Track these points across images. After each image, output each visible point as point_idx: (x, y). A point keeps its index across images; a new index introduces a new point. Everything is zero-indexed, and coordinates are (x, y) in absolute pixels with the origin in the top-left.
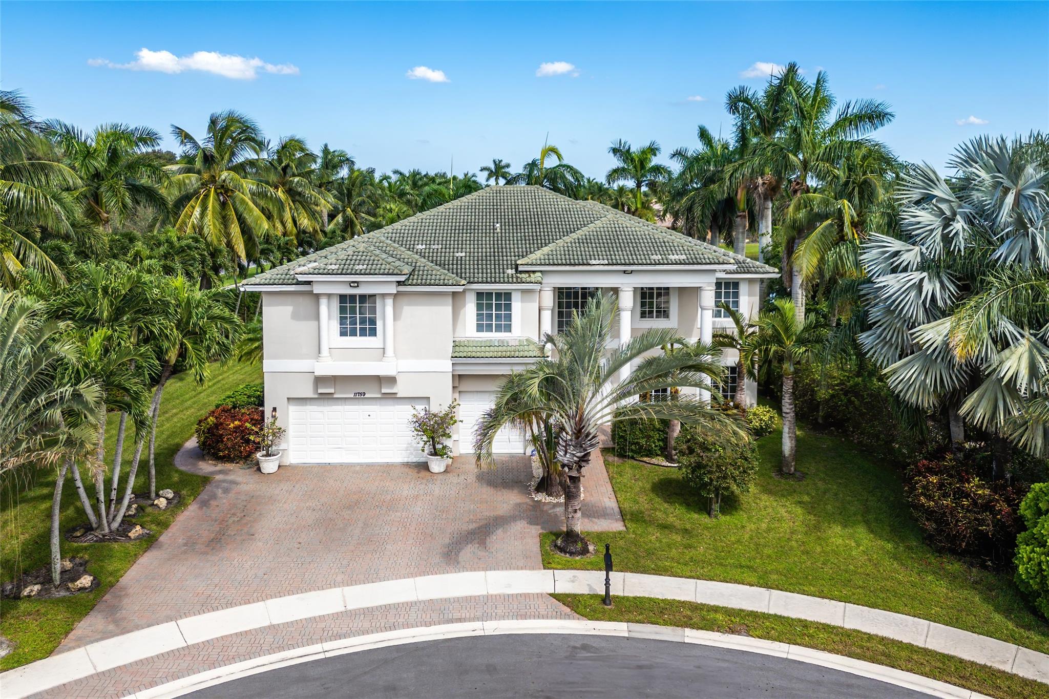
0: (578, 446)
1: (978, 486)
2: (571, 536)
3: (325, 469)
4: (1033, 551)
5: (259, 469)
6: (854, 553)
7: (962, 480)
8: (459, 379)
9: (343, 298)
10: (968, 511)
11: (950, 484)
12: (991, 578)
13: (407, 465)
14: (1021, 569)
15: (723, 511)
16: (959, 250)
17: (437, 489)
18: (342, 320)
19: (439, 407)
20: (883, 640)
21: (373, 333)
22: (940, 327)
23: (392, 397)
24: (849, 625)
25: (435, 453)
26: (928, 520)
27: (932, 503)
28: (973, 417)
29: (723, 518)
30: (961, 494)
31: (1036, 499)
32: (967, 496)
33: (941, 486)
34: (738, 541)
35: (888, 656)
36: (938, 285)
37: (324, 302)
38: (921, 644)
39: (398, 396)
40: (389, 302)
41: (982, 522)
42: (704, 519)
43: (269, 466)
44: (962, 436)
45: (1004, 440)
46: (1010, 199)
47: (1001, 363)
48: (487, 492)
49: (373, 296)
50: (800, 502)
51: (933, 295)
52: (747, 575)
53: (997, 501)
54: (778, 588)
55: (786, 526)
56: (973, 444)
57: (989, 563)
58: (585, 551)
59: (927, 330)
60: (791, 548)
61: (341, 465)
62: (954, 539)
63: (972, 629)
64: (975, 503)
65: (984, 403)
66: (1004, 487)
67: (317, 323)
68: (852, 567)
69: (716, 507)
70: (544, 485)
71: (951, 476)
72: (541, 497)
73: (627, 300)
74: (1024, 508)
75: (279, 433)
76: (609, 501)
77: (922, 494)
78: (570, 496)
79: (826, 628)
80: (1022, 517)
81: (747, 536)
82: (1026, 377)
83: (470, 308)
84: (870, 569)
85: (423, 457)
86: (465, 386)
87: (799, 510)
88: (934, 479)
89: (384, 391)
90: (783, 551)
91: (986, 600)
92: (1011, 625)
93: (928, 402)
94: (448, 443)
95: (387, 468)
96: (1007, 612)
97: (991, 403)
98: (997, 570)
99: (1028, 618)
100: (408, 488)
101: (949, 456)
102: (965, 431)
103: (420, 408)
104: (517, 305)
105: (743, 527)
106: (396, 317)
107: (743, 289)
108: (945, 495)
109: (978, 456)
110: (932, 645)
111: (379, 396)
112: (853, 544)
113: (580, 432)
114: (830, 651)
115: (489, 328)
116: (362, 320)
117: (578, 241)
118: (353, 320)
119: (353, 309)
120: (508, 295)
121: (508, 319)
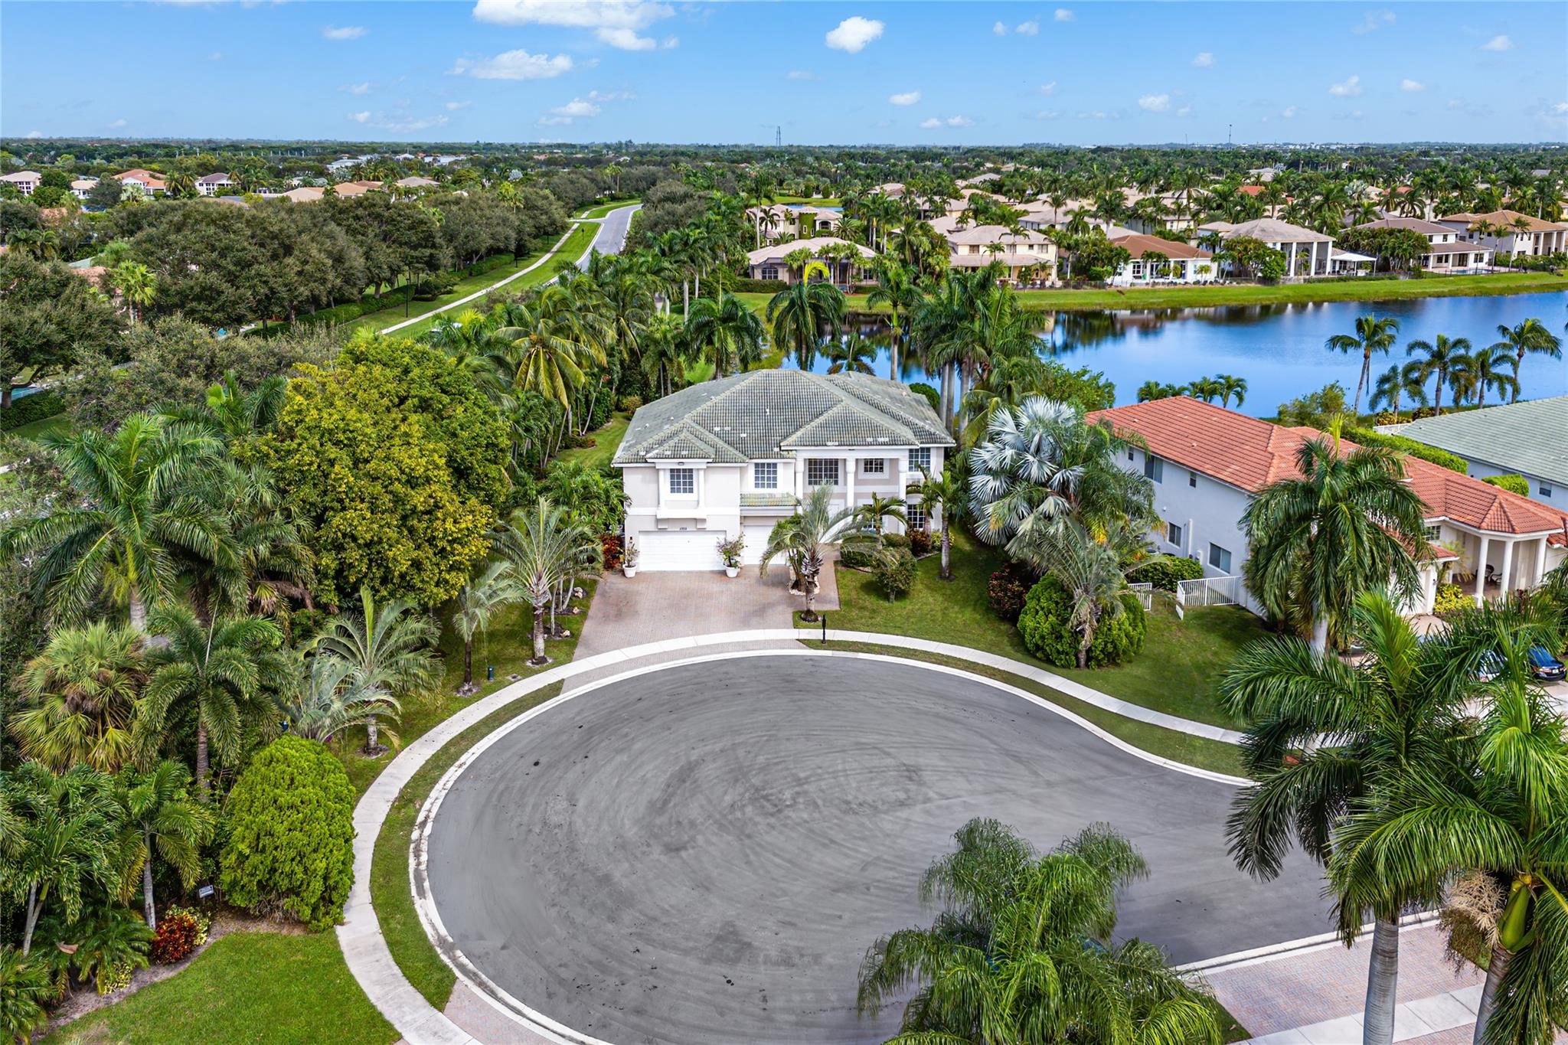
0: (813, 565)
2: (809, 612)
3: (663, 575)
5: (624, 574)
8: (744, 518)
9: (672, 470)
12: (1008, 628)
13: (712, 572)
14: (1019, 624)
15: (896, 599)
17: (733, 587)
18: (672, 484)
19: (732, 537)
21: (691, 491)
23: (703, 530)
25: (730, 565)
29: (897, 604)
37: (661, 473)
39: (707, 530)
40: (702, 473)
42: (887, 604)
43: (630, 573)
48: (763, 589)
49: (691, 470)
53: (1021, 593)
55: (930, 606)
58: (816, 620)
60: (926, 617)
61: (672, 572)
67: (655, 486)
69: (892, 597)
70: (796, 585)
72: (794, 592)
73: (851, 466)
74: (1027, 595)
75: (634, 553)
76: (833, 594)
78: (808, 591)
80: (1025, 600)
81: (905, 612)
83: (751, 472)
85: (725, 568)
86: (747, 522)
87: (941, 598)
89: (698, 527)
90: (921, 620)
94: (737, 558)
95: (700, 574)
98: (1009, 624)
100: (716, 586)
103: (722, 537)
104: (780, 469)
106: (705, 481)
107: (933, 453)
111: (696, 530)
113: (814, 559)
115: (763, 486)
116: (685, 483)
117: (821, 426)
118: (679, 484)
119: (679, 477)
120: (775, 465)
121: (775, 479)
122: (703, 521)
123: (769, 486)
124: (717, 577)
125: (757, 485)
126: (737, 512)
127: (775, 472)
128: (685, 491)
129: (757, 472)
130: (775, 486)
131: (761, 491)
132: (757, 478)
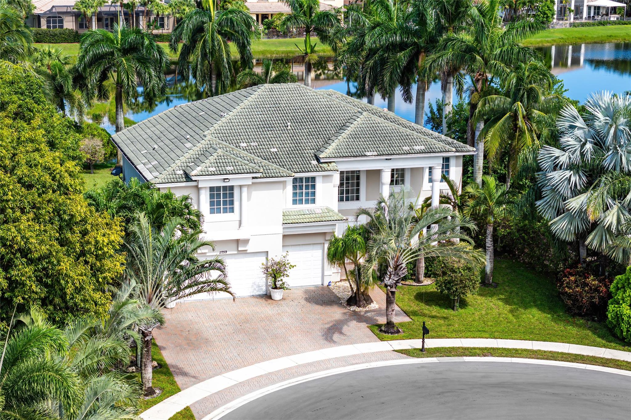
1: (593, 280)
2: (390, 324)
4: (615, 307)
6: (532, 321)
7: (586, 278)
8: (286, 237)
9: (211, 189)
10: (587, 293)
11: (580, 280)
12: (596, 325)
14: (609, 316)
16: (588, 160)
18: (211, 204)
19: (276, 258)
20: (550, 352)
21: (232, 210)
22: (578, 200)
23: (245, 252)
24: (535, 348)
25: (276, 288)
26: (568, 300)
27: (571, 291)
28: (592, 245)
29: (462, 310)
30: (586, 284)
31: (617, 283)
32: (587, 285)
33: (576, 281)
34: (474, 321)
35: (553, 357)
36: (578, 178)
37: (203, 192)
38: (567, 352)
39: (248, 252)
40: (244, 190)
41: (594, 298)
42: (451, 312)
43: (171, 303)
44: (585, 255)
45: (605, 256)
46: (612, 131)
47: (606, 217)
49: (232, 188)
50: (499, 299)
51: (575, 184)
52: (483, 334)
53: (601, 286)
54: (499, 338)
55: (495, 311)
56: (590, 258)
57: (596, 319)
58: (398, 331)
59: (572, 202)
60: (501, 321)
61: (211, 300)
62: (580, 308)
63: (588, 345)
64: (591, 289)
65: (597, 238)
66: (604, 280)
68: (532, 327)
69: (457, 304)
70: (353, 302)
71: (580, 276)
73: (386, 177)
74: (612, 288)
77: (566, 286)
79: (526, 350)
80: (611, 292)
81: (477, 318)
82: (615, 224)
83: (289, 187)
84: (541, 326)
87: (501, 303)
88: (572, 278)
89: (240, 249)
90: (498, 323)
91: (595, 333)
92: (604, 342)
93: (570, 238)
94: (285, 279)
96: (603, 337)
97: (600, 237)
98: (599, 321)
99: (611, 338)
101: (579, 266)
102: (587, 251)
103: (265, 259)
104: (319, 185)
105: (473, 314)
106: (249, 198)
107: (452, 163)
108: (577, 286)
109: (593, 265)
110: (571, 351)
111: (236, 252)
112: (531, 317)
113: (397, 267)
114: (529, 358)
115: (301, 202)
116: (225, 203)
117: (352, 136)
118: (219, 203)
119: (218, 196)
120: (313, 179)
121: (314, 194)
122: (246, 241)
123: (307, 202)
124: (263, 302)
125: (295, 202)
126: (280, 230)
127: (314, 187)
128: (225, 211)
129: (295, 187)
130: (313, 201)
131: (299, 207)
132: (295, 194)
